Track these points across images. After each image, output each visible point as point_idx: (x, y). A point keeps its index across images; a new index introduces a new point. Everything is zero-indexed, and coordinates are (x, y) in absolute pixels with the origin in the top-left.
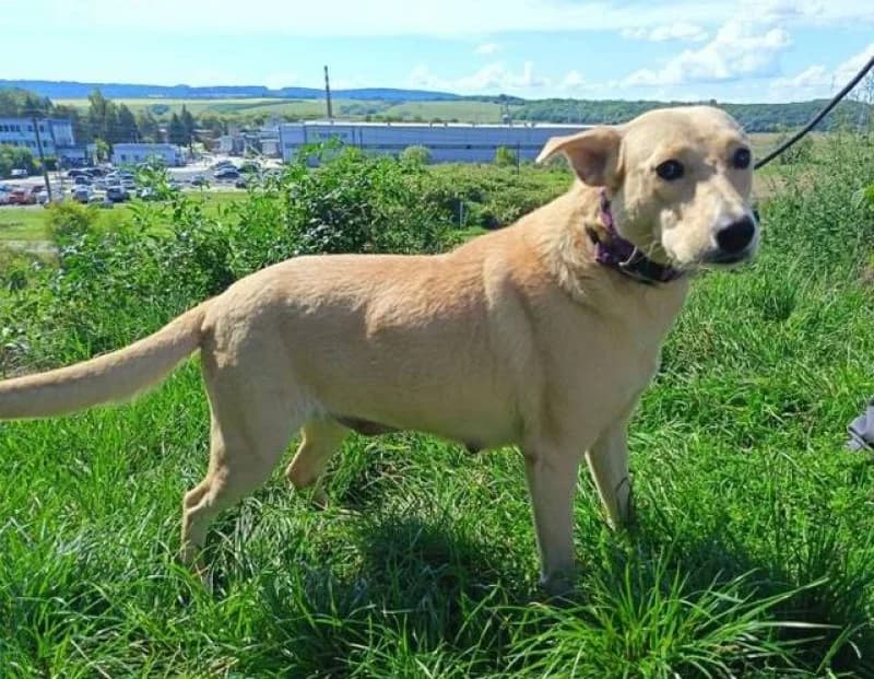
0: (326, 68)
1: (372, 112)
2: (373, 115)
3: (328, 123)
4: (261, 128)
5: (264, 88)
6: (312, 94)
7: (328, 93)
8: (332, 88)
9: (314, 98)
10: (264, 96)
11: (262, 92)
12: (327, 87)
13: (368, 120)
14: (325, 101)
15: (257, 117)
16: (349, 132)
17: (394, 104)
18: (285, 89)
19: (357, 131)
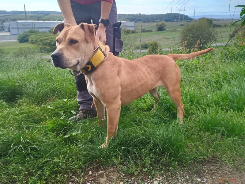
0: (24, 5)
2: (40, 18)
3: (25, 21)
4: (4, 23)
5: (5, 11)
7: (25, 12)
9: (21, 13)
10: (5, 13)
12: (25, 10)
13: (38, 20)
14: (24, 14)
15: (3, 20)
16: (31, 24)
17: (46, 15)
19: (33, 24)
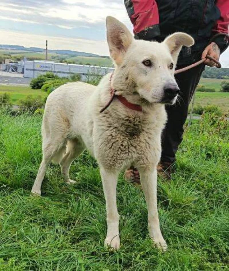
0: (47, 41)
1: (63, 59)
2: (64, 60)
3: (44, 62)
4: (19, 62)
5: (23, 47)
6: (41, 50)
8: (48, 49)
9: (41, 52)
10: (22, 50)
11: (22, 48)
13: (61, 62)
14: (45, 53)
15: (18, 57)
16: (51, 66)
17: (72, 56)
18: (31, 48)
19: (53, 66)
